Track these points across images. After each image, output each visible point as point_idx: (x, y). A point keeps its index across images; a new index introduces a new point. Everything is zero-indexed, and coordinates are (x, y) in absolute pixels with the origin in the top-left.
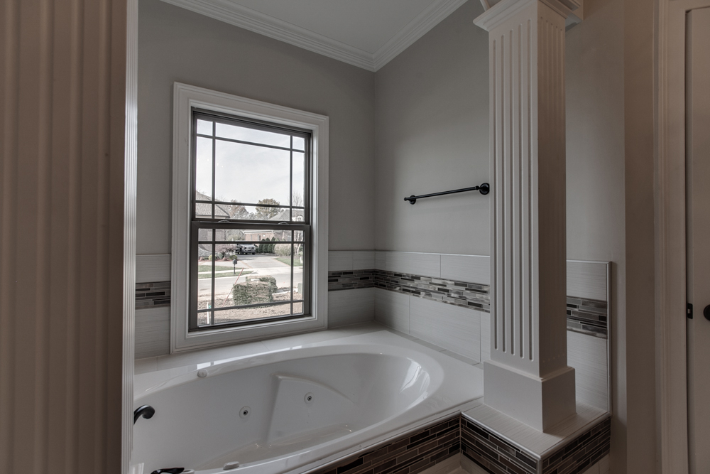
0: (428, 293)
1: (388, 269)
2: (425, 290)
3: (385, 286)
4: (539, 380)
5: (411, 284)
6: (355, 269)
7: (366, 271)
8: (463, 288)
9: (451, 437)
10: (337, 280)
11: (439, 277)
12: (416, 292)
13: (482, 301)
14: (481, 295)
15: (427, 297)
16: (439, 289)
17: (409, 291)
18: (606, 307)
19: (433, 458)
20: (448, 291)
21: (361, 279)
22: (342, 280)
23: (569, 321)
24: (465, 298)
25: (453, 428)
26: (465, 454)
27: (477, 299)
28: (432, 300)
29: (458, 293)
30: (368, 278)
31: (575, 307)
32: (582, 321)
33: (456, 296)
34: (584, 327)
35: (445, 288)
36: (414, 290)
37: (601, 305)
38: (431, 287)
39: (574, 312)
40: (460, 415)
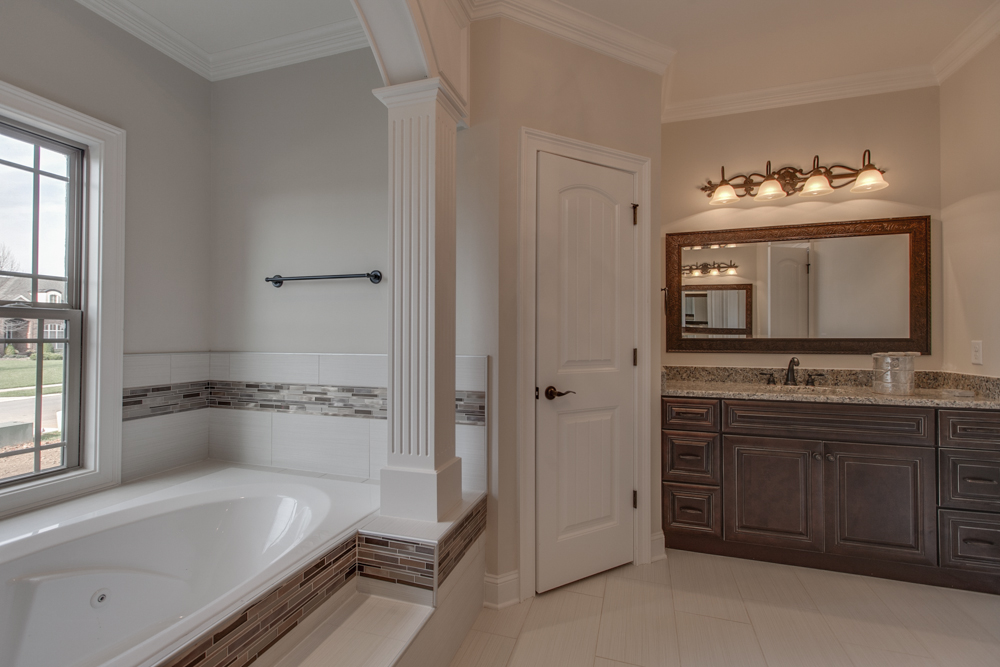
0: (301, 406)
1: (233, 378)
2: (295, 403)
3: (229, 404)
4: (435, 473)
5: (274, 396)
6: (173, 382)
7: (193, 384)
8: (350, 394)
9: (348, 561)
10: (140, 402)
11: (316, 383)
12: (283, 407)
13: (372, 407)
14: (370, 400)
15: (300, 411)
16: (317, 399)
17: (271, 406)
18: (484, 397)
19: (328, 591)
20: (329, 400)
21: (185, 396)
22: (147, 402)
23: (457, 415)
24: (351, 406)
25: (350, 550)
26: (362, 575)
27: (366, 406)
28: (307, 414)
29: (341, 401)
30: (198, 395)
31: (461, 400)
32: (467, 413)
33: (341, 404)
34: (468, 419)
35: (325, 396)
36: (279, 404)
37: (481, 396)
38: (305, 398)
39: (461, 406)
40: (358, 533)
